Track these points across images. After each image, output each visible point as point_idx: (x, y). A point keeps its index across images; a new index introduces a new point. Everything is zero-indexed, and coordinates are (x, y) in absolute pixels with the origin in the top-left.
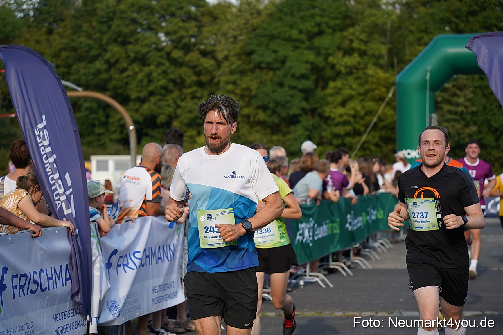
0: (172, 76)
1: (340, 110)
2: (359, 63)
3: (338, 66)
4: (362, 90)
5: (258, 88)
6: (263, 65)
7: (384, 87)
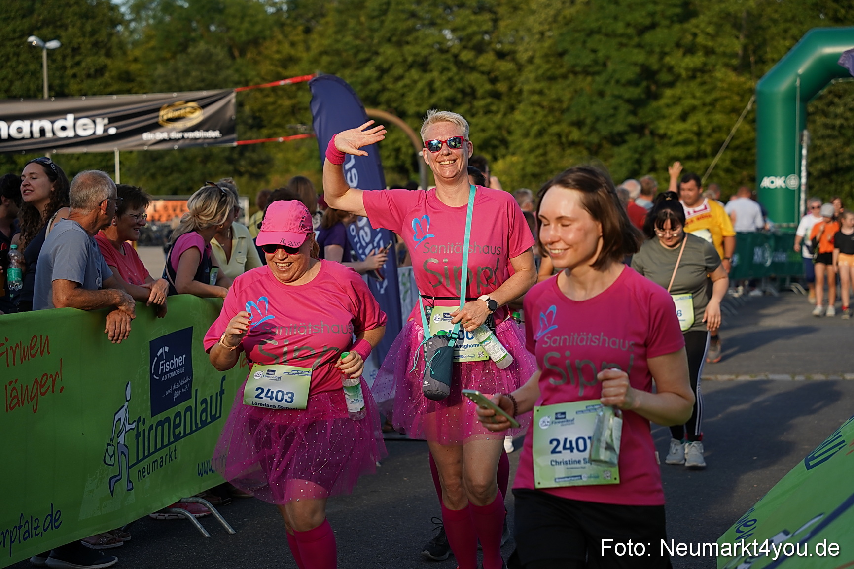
0: (460, 85)
1: (680, 126)
2: (705, 64)
3: (676, 70)
4: (708, 99)
5: (572, 99)
6: (578, 69)
7: (738, 94)
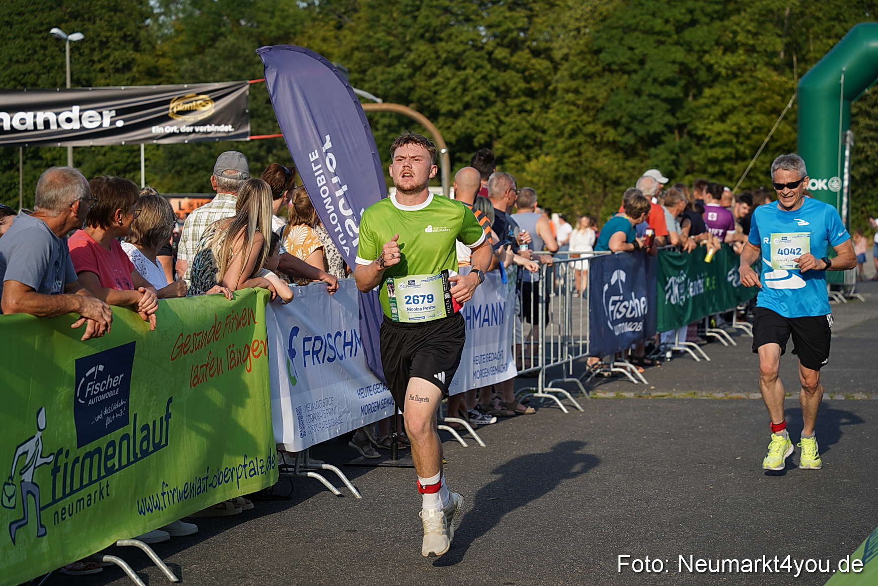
0: (495, 84)
1: (718, 127)
2: (745, 63)
3: (716, 67)
4: (748, 100)
5: (608, 97)
6: (614, 67)
7: (779, 94)
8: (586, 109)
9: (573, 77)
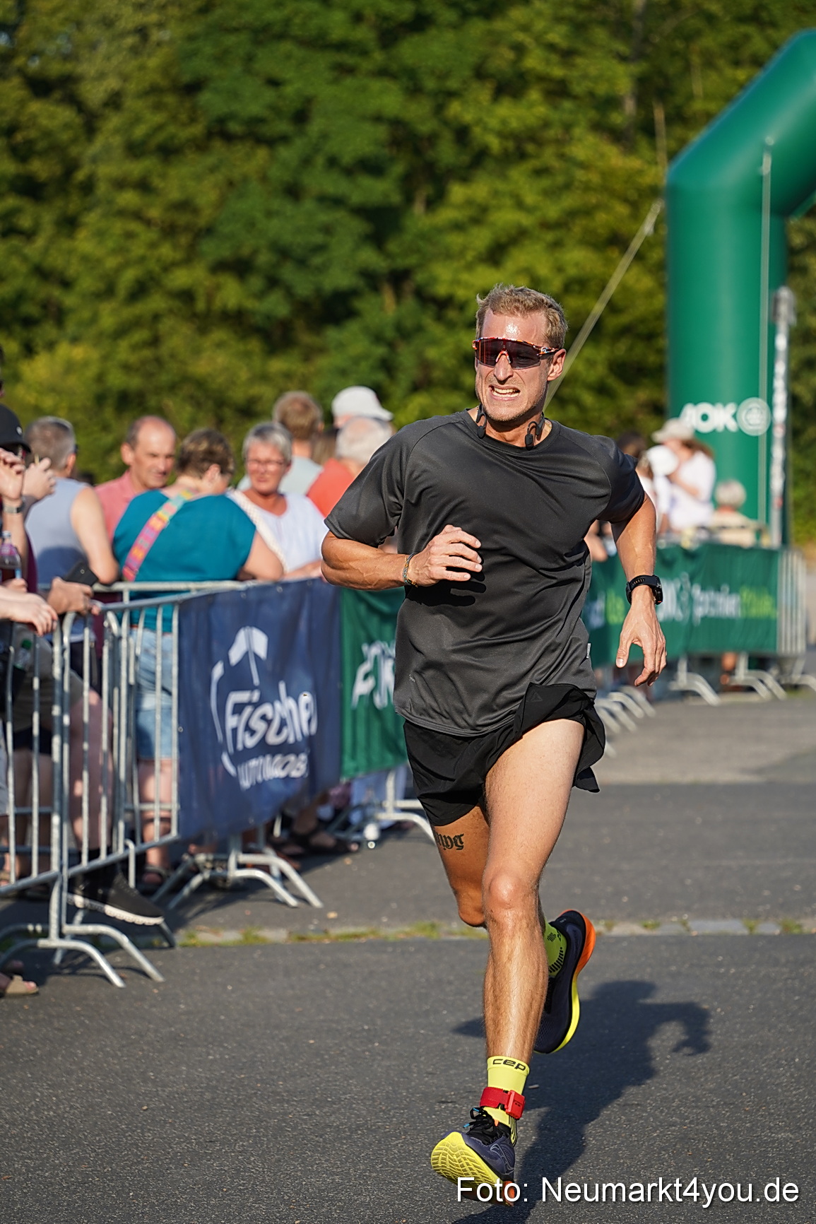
1: (484, 277)
2: (545, 124)
3: (476, 135)
4: (553, 211)
5: (222, 202)
6: (234, 127)
7: (626, 200)
8: (170, 231)
9: (134, 150)
